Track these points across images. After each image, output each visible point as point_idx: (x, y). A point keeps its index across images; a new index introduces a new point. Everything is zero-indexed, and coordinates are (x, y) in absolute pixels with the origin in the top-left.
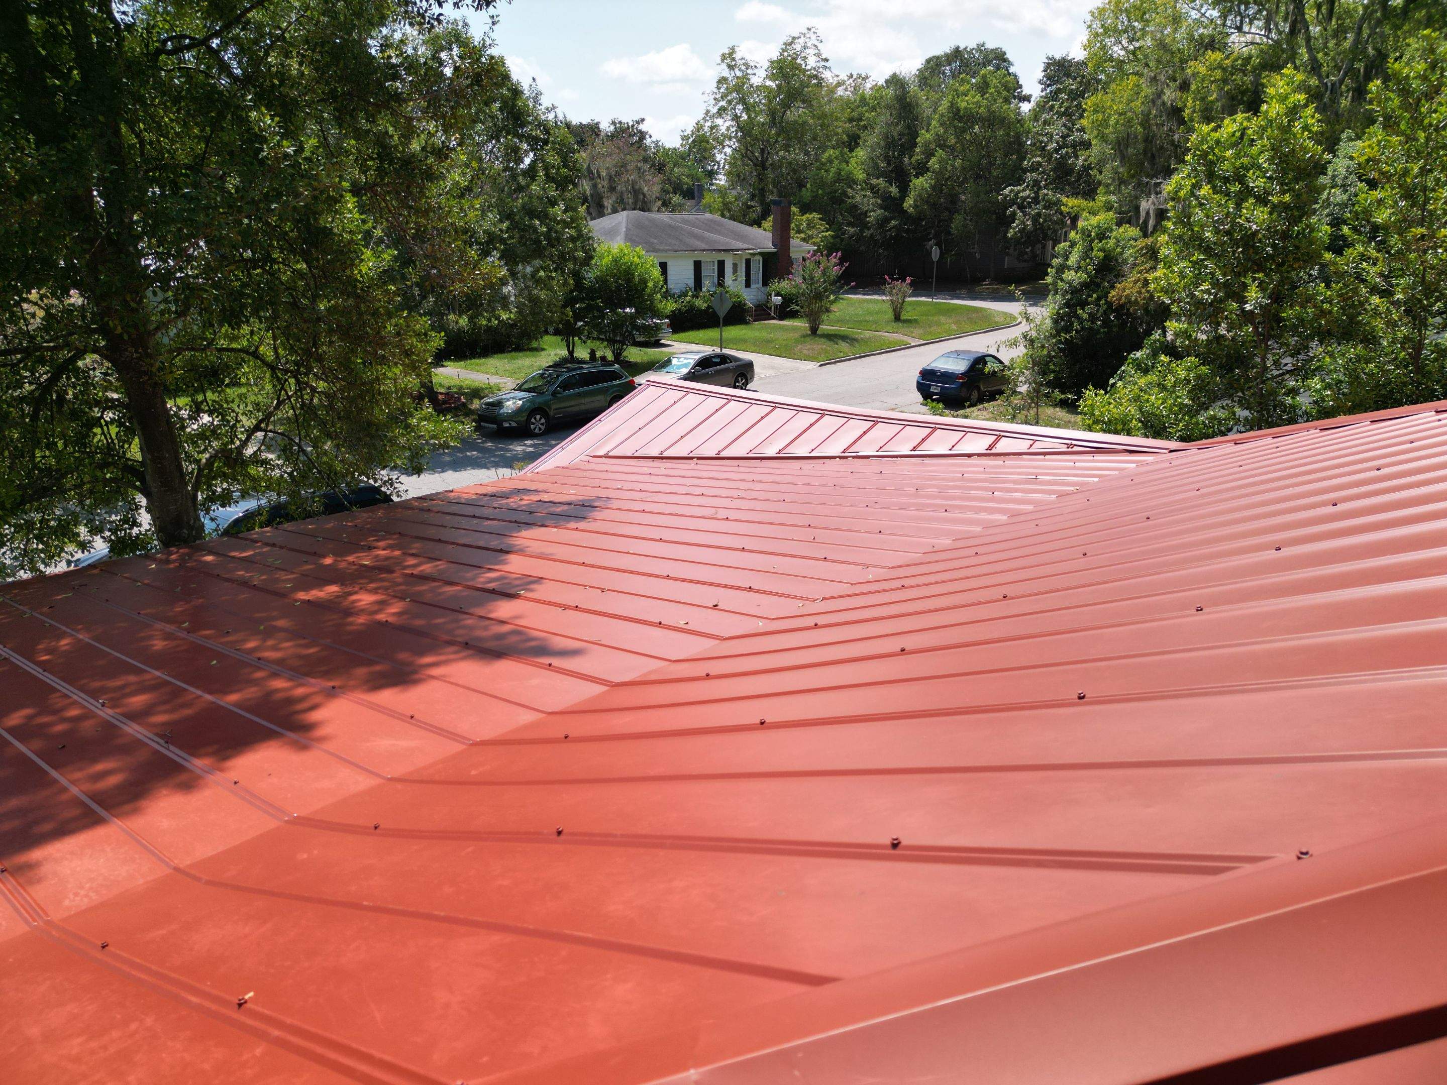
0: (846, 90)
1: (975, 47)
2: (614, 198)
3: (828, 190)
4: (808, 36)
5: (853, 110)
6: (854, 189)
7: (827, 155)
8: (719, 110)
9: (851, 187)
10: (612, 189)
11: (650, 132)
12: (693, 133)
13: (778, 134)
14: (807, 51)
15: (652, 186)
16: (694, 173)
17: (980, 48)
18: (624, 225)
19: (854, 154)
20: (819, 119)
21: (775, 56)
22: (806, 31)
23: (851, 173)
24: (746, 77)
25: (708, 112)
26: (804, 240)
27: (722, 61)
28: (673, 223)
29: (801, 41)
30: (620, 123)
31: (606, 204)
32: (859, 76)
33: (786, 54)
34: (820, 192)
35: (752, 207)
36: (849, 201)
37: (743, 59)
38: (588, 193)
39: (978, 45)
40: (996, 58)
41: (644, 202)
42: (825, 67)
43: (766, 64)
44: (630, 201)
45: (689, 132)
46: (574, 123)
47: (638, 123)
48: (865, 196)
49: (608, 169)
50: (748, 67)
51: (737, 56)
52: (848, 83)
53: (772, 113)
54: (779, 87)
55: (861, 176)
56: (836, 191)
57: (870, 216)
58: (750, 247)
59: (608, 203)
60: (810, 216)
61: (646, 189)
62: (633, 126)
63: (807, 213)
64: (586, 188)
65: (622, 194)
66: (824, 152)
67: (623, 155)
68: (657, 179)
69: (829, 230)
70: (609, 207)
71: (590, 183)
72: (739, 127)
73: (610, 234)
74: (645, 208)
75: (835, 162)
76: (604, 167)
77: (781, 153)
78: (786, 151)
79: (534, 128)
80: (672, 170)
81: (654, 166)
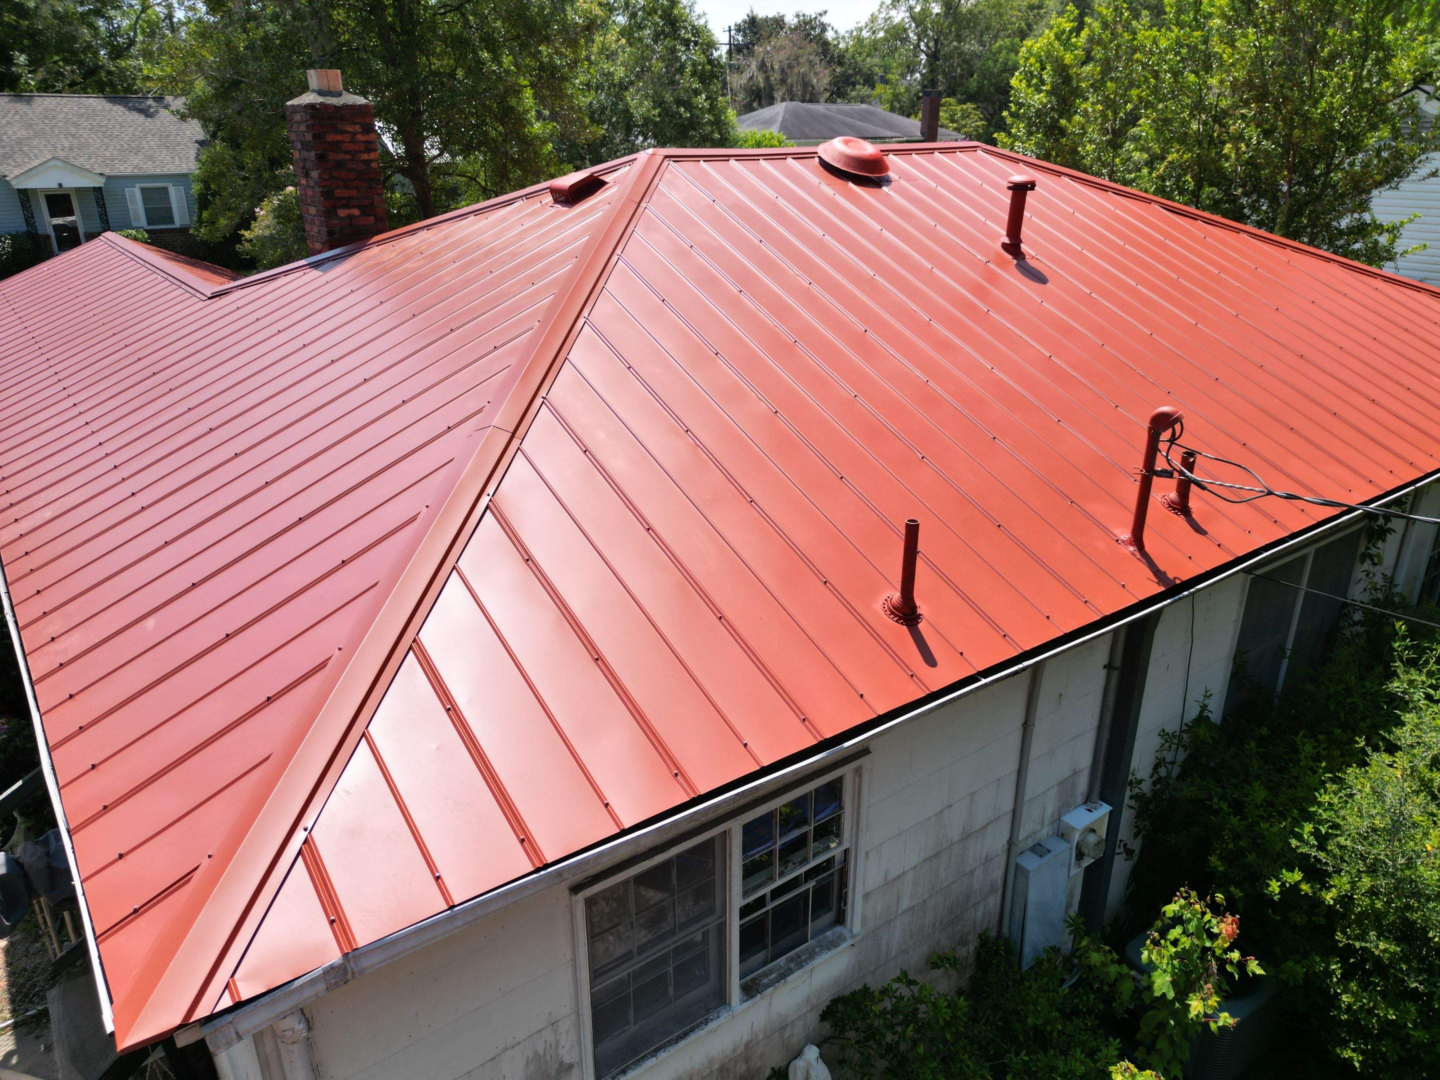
2: (784, 90)
3: (993, 80)
7: (997, 45)
10: (783, 81)
11: (832, 24)
12: (867, 25)
13: (950, 25)
15: (822, 79)
18: (781, 115)
20: (993, 7)
26: (956, 129)
28: (828, 113)
30: (804, 15)
31: (776, 96)
34: (986, 82)
35: (921, 98)
38: (762, 85)
41: (812, 94)
44: (799, 93)
45: (863, 24)
46: (760, 16)
47: (821, 15)
49: (780, 62)
56: (1003, 80)
58: (897, 135)
59: (778, 95)
60: (965, 107)
61: (815, 81)
62: (816, 18)
63: (965, 103)
64: (761, 80)
65: (792, 86)
66: (996, 41)
67: (795, 48)
68: (827, 72)
69: (981, 120)
70: (779, 99)
71: (763, 76)
72: (913, 18)
73: (768, 123)
74: (813, 99)
75: (1004, 52)
76: (777, 61)
77: (955, 44)
78: (960, 42)
79: (687, 32)
80: (864, 60)
81: (832, 57)
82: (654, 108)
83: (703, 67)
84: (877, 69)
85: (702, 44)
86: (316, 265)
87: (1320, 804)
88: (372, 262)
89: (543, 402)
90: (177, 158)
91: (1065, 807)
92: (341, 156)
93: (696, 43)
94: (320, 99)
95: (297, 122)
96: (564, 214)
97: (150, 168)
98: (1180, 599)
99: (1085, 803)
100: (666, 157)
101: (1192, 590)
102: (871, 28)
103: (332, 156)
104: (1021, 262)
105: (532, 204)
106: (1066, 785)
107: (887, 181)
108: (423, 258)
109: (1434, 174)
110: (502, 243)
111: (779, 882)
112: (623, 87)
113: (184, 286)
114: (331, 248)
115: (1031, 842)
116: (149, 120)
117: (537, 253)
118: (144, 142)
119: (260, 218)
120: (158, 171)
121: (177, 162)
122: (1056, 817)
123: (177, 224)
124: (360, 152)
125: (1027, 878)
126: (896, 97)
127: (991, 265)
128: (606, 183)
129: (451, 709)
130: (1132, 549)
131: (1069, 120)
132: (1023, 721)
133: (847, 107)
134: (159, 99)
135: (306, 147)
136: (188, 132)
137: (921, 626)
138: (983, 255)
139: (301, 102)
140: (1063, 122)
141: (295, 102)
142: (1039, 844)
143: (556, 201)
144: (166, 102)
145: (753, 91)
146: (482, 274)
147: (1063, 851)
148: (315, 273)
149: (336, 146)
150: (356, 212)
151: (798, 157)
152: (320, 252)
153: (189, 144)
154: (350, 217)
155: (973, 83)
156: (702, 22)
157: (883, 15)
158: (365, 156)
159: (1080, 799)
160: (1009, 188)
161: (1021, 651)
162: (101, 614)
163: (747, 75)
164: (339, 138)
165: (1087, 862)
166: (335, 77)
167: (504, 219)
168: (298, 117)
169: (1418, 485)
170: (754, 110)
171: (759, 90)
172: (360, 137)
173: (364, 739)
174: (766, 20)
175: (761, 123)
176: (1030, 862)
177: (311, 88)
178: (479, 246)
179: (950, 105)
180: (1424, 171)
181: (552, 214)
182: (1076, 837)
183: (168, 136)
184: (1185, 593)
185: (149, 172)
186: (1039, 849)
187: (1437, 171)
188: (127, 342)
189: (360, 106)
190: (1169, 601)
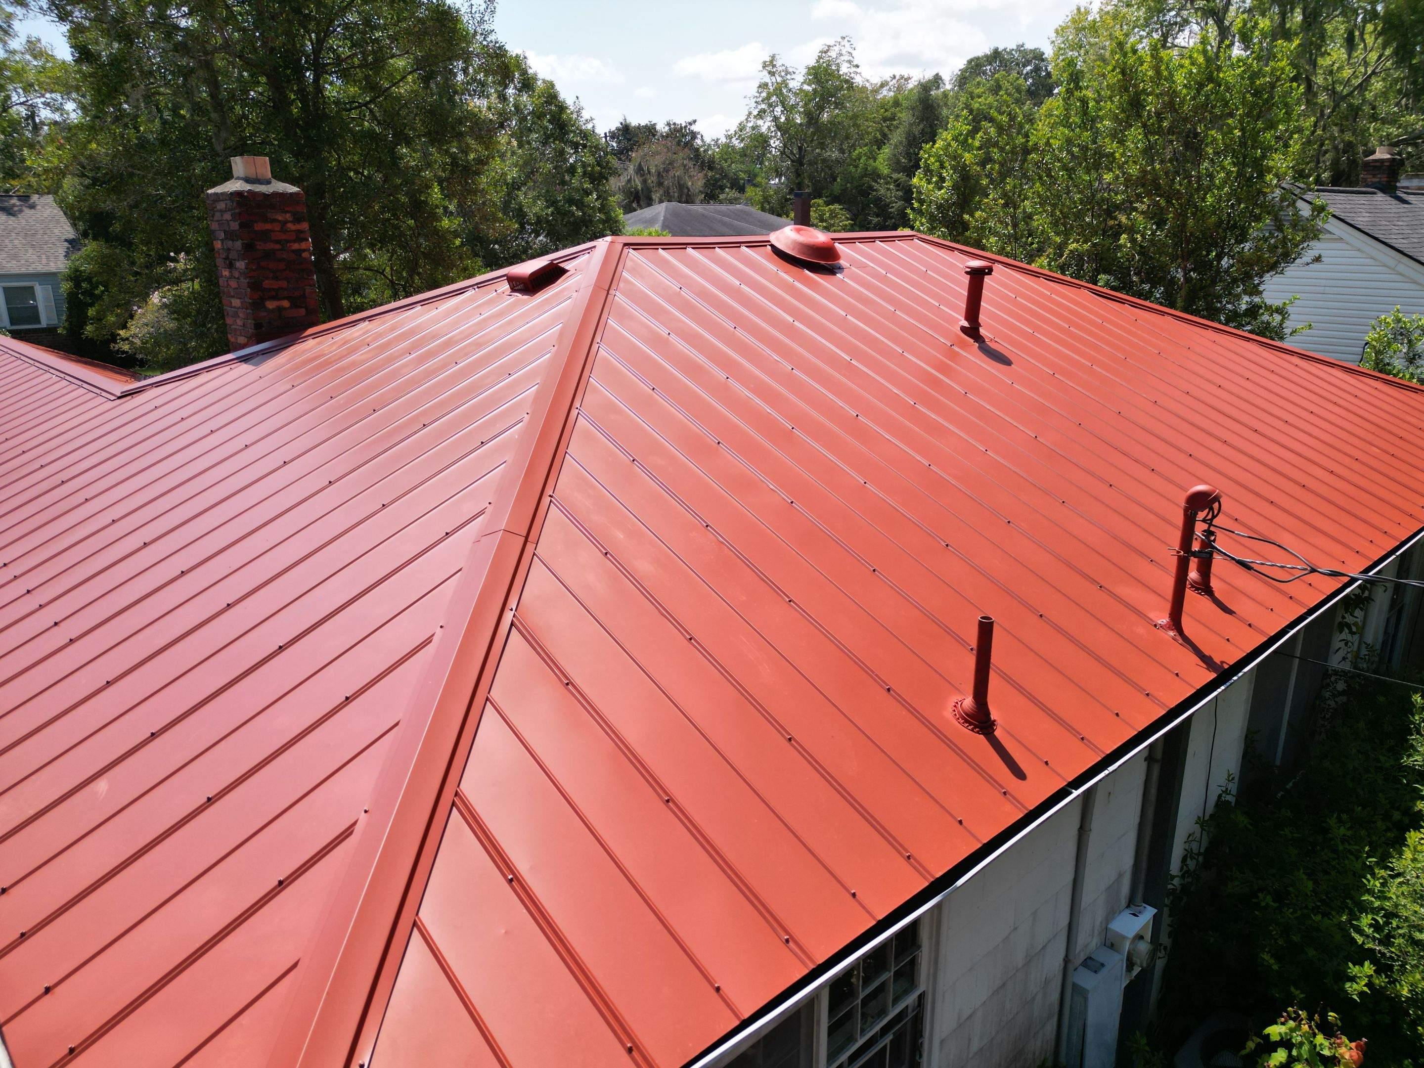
0: (890, 90)
1: (1015, 48)
2: (661, 192)
3: (855, 184)
4: (842, 44)
5: (886, 110)
6: (878, 183)
7: (857, 152)
8: (759, 112)
9: (876, 182)
10: (660, 184)
11: (700, 132)
12: (736, 133)
13: (814, 134)
14: (842, 58)
15: (697, 181)
16: (752, 169)
17: (1020, 48)
18: (662, 214)
19: (882, 151)
21: (812, 62)
22: (840, 40)
23: (876, 168)
24: (784, 83)
25: (750, 113)
27: (764, 67)
29: (837, 49)
30: (674, 124)
31: (654, 197)
32: (902, 77)
33: (821, 61)
34: (849, 185)
35: (790, 199)
36: (874, 193)
37: (783, 65)
38: (639, 188)
39: (1018, 46)
40: (1035, 58)
41: (688, 195)
42: (856, 73)
43: (805, 71)
44: (676, 195)
45: (732, 132)
46: (633, 125)
47: (690, 124)
48: (888, 189)
49: (656, 166)
50: (787, 73)
51: (778, 63)
52: (891, 83)
53: (808, 114)
54: (815, 90)
55: (886, 171)
56: (864, 184)
57: (893, 207)
59: (655, 196)
60: (832, 207)
61: (690, 183)
62: (686, 127)
63: (832, 204)
64: (638, 183)
65: (668, 188)
66: (855, 149)
67: (670, 154)
68: (701, 175)
69: (848, 219)
70: (657, 200)
71: (641, 179)
72: (779, 128)
73: (651, 222)
74: (689, 200)
75: (864, 158)
76: (654, 164)
77: (817, 151)
78: (822, 149)
79: (576, 135)
80: (730, 166)
81: (703, 162)
82: (548, 207)
83: (593, 168)
84: (742, 175)
85: (591, 147)
86: (245, 359)
87: (1370, 892)
88: (308, 355)
89: (551, 501)
90: (44, 257)
91: (1111, 914)
92: (271, 246)
93: (585, 146)
94: (247, 187)
95: (221, 211)
96: (525, 303)
97: (13, 267)
98: (1231, 684)
99: (1128, 906)
100: (625, 245)
101: (1240, 674)
102: (740, 136)
103: (260, 246)
104: (982, 345)
105: (487, 293)
106: (1112, 890)
107: (840, 269)
108: (369, 351)
109: (1318, 259)
110: (461, 332)
111: (861, 1042)
112: (515, 186)
113: (85, 385)
114: (259, 342)
115: (1082, 957)
116: (13, 218)
117: (503, 344)
118: (7, 241)
119: (137, 317)
120: (23, 270)
121: (44, 261)
122: (1104, 926)
123: (44, 323)
124: (290, 241)
125: (1086, 999)
126: (766, 199)
127: (955, 348)
128: (567, 271)
129: (514, 880)
130: (1172, 633)
131: (972, 215)
132: (1079, 826)
133: (723, 208)
134: (24, 198)
135: (230, 235)
136: (56, 231)
137: (997, 733)
138: (945, 338)
139: (226, 190)
140: (966, 217)
141: (218, 189)
142: (1090, 958)
143: (514, 289)
144: (32, 201)
145: (631, 193)
146: (444, 366)
147: (1115, 962)
148: (244, 367)
149: (265, 235)
150: (286, 304)
151: (751, 245)
152: (243, 347)
153: (58, 244)
154: (280, 309)
155: (837, 187)
156: (589, 126)
157: (750, 125)
158: (296, 246)
159: (1124, 903)
160: (967, 273)
161: (1103, 756)
162: (33, 777)
163: (623, 179)
164: (268, 226)
165: (1137, 970)
166: (264, 166)
167: (456, 309)
168: (221, 206)
169: (1398, 553)
170: (635, 210)
171: (637, 192)
172: (290, 226)
173: (415, 929)
174: (639, 127)
175: (643, 222)
176: (1085, 979)
177: (235, 176)
178: (434, 336)
179: (819, 206)
180: (1308, 256)
181: (511, 303)
182: (1127, 946)
183: (33, 235)
184: (1235, 678)
185: (13, 272)
186: (1092, 964)
187: (1320, 257)
188: (25, 447)
189: (291, 194)
190: (1223, 688)
